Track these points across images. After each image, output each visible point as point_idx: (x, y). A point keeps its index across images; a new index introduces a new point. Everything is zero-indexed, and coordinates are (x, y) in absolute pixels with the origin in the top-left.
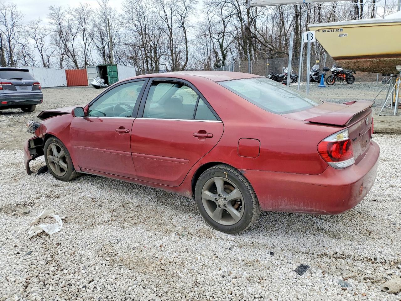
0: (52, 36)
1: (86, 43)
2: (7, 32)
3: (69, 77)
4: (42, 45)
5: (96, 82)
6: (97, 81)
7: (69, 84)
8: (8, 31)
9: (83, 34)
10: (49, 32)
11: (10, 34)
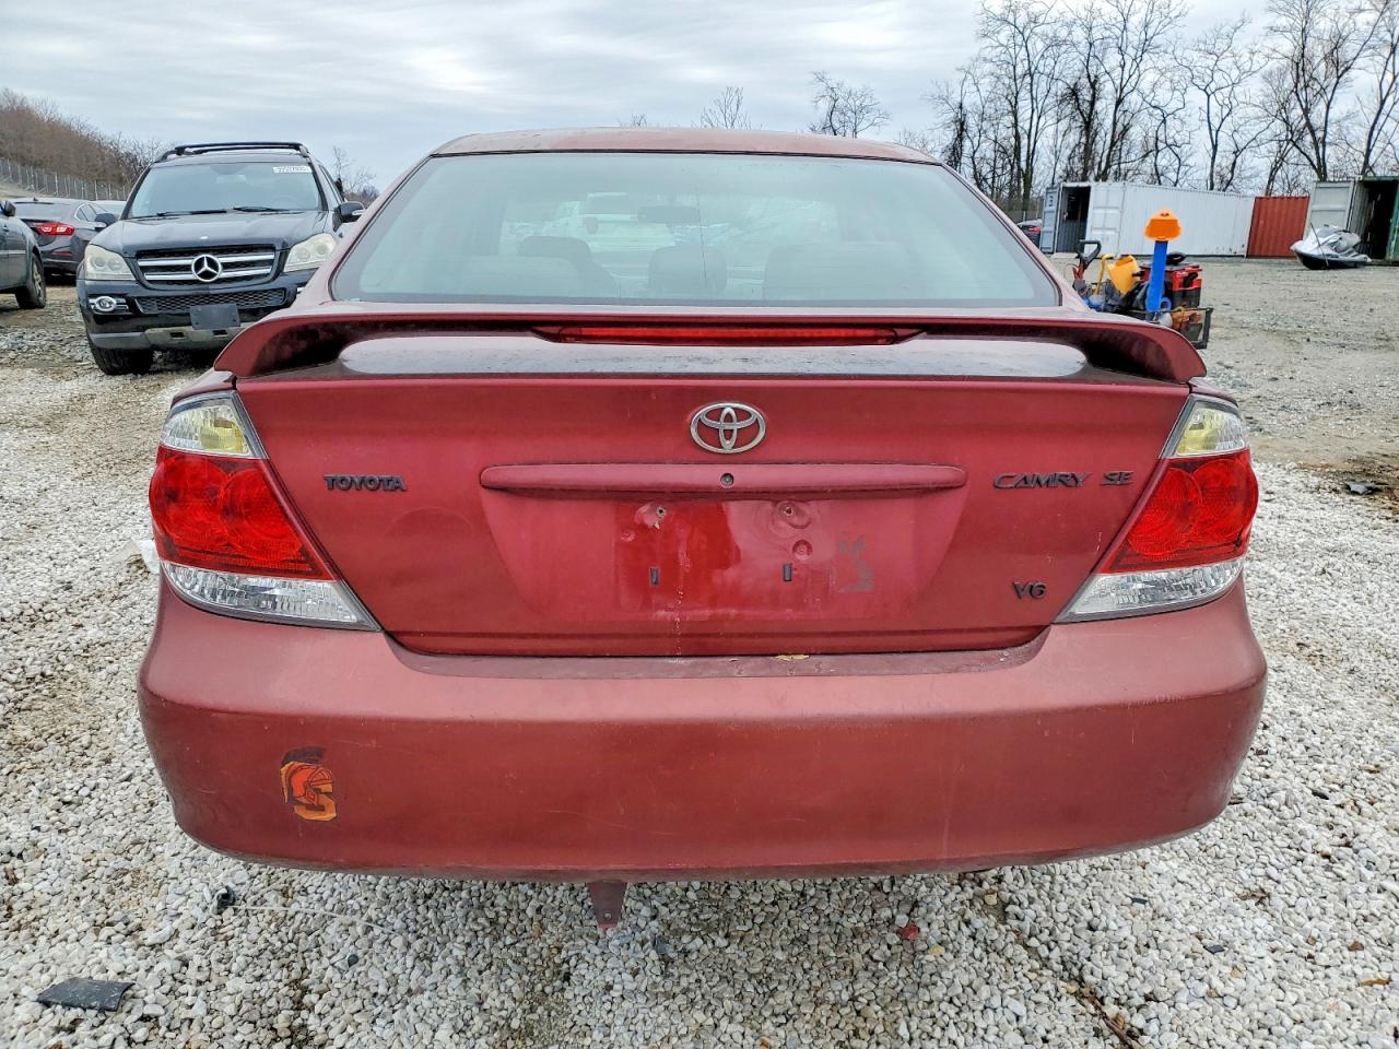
0: (1268, 78)
1: (1388, 94)
2: (1120, 69)
3: (1262, 222)
4: (1226, 111)
5: (1317, 245)
6: (1322, 240)
7: (1253, 248)
8: (1123, 67)
9: (1388, 59)
10: (1263, 62)
11: (1126, 76)
